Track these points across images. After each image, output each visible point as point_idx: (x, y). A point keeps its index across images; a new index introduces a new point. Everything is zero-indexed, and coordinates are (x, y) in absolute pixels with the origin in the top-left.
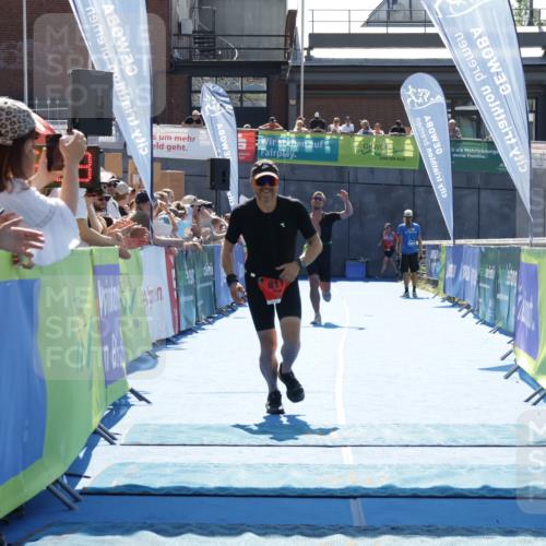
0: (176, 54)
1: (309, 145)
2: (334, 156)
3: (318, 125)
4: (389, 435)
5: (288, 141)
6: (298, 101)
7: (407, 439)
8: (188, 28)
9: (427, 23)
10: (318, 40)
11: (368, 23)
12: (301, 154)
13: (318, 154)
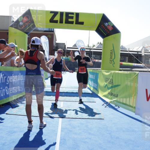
0: (54, 49)
1: (66, 58)
2: (69, 59)
3: (67, 56)
4: (69, 87)
5: (64, 58)
6: (66, 54)
7: (71, 87)
8: (55, 46)
9: (77, 46)
10: (68, 48)
11: (73, 46)
12: (65, 59)
13: (67, 59)
